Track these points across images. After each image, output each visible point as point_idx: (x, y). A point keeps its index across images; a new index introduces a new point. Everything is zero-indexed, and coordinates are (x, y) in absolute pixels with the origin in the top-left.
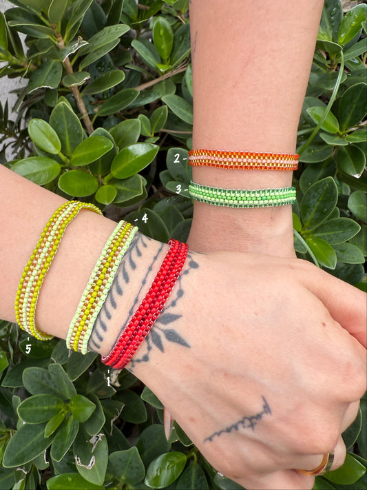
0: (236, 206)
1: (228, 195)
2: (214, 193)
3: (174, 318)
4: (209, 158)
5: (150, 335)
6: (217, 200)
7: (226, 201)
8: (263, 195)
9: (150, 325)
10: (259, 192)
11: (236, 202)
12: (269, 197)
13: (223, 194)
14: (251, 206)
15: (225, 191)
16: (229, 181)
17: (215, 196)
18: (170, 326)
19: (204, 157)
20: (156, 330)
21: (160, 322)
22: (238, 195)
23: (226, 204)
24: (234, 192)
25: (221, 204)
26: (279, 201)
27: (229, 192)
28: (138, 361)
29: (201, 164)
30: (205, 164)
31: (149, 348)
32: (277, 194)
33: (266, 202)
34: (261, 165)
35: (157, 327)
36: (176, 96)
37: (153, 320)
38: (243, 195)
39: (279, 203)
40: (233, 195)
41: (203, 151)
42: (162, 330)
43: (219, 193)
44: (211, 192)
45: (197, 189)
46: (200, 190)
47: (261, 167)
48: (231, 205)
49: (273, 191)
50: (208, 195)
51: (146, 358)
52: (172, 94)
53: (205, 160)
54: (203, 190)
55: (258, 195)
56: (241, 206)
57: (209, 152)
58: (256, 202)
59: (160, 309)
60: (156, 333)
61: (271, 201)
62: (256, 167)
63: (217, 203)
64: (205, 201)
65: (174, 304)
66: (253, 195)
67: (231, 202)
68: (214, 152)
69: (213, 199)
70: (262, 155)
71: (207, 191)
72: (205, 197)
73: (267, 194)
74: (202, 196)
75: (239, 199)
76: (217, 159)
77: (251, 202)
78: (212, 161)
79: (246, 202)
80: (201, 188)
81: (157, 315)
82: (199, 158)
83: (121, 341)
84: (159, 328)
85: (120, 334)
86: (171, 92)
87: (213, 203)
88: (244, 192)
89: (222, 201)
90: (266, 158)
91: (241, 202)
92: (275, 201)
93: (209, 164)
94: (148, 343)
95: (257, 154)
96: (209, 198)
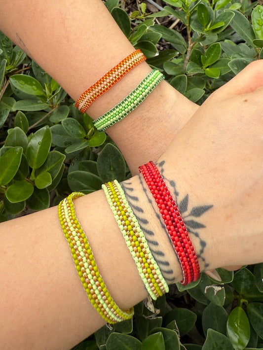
0: (134, 107)
1: (124, 105)
2: (115, 112)
3: (186, 201)
4: (91, 94)
5: (187, 226)
6: (120, 114)
7: (126, 110)
8: (143, 86)
9: (181, 220)
10: (139, 86)
11: (132, 105)
12: (148, 84)
13: (121, 107)
14: (143, 99)
15: (120, 105)
16: (117, 96)
17: (117, 113)
18: (190, 208)
19: (88, 97)
20: (187, 219)
21: (183, 212)
22: (129, 100)
23: (128, 112)
24: (126, 100)
25: (125, 114)
26: (155, 81)
27: (123, 103)
28: (202, 251)
29: (90, 103)
30: (93, 100)
31: (197, 235)
32: (150, 78)
33: (149, 88)
34: (125, 70)
35: (185, 217)
36: (18, 102)
37: (178, 215)
38: (132, 97)
39: (157, 83)
40: (127, 102)
41: (84, 94)
42: (189, 215)
43: (118, 110)
44: (112, 114)
45: (102, 120)
46: (104, 119)
47: (127, 71)
48: (131, 110)
49: (147, 78)
50: (112, 117)
51: (203, 244)
52: (15, 103)
53: (91, 98)
54: (107, 117)
55: (140, 89)
56: (137, 104)
57: (89, 91)
58: (144, 94)
59: (174, 204)
60: (188, 221)
61: (151, 85)
62: (124, 73)
63: (122, 117)
64: (114, 122)
65: (177, 194)
66: (138, 92)
67: (129, 107)
68: (92, 87)
69: (117, 117)
70: (120, 64)
71: (109, 116)
72: (112, 120)
73: (145, 83)
74: (109, 122)
75: (132, 101)
76: (97, 90)
77: (141, 96)
78: (95, 94)
79: (138, 99)
80: (104, 117)
81: (176, 210)
82: (85, 100)
83: (178, 251)
84: (186, 216)
85: (173, 247)
86: (13, 103)
87: (119, 119)
88: (131, 94)
89: (123, 112)
90: (125, 63)
91: (135, 102)
92: (153, 83)
93: (95, 98)
94: (193, 233)
95: (117, 66)
96: (115, 119)
